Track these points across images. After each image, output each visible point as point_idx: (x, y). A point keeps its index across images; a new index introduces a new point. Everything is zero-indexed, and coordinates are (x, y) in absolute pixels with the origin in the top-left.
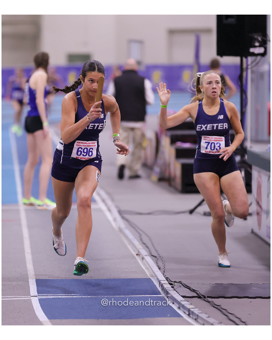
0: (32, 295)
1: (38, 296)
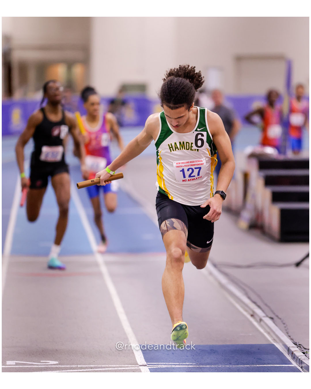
0: (139, 364)
1: (147, 365)
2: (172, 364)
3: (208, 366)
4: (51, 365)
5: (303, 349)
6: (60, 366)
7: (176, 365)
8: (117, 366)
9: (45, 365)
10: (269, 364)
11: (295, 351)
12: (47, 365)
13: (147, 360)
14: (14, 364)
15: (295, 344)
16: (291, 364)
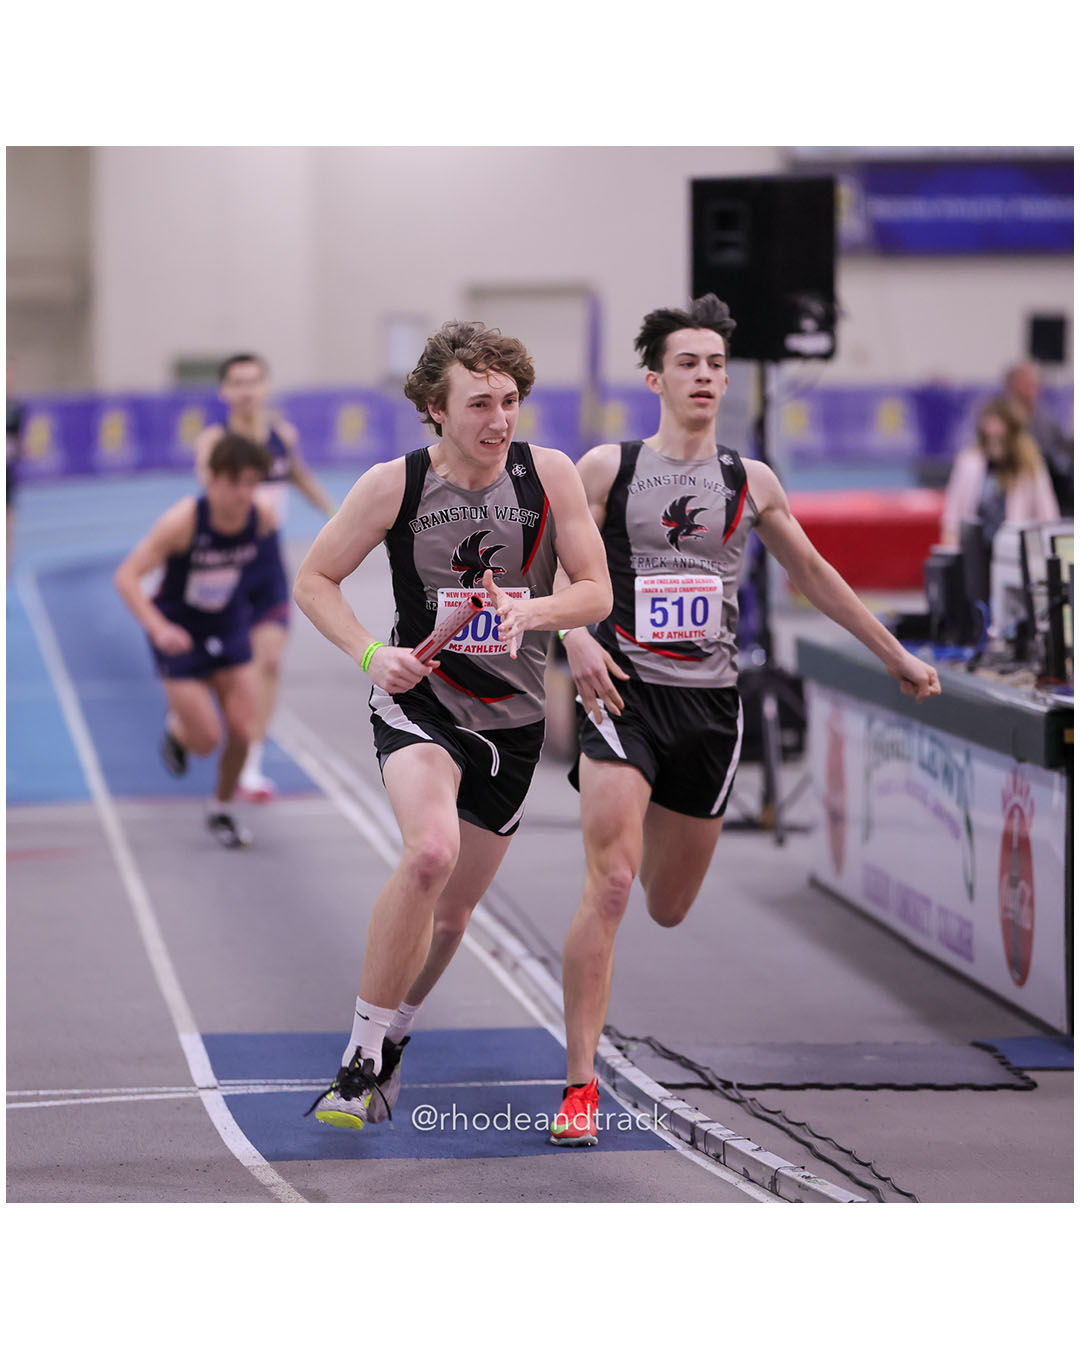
0: (199, 1084)
1: (219, 1087)
2: (284, 1084)
5: (617, 1039)
7: (293, 1084)
8: (141, 1090)
13: (219, 1073)
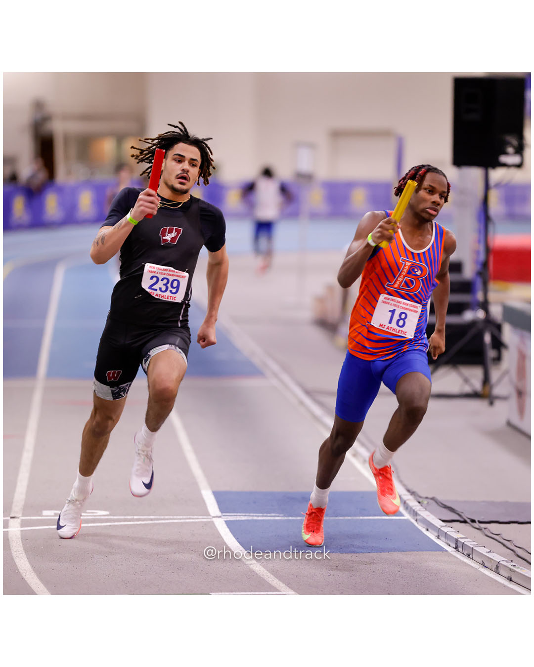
0: (212, 515)
1: (223, 517)
2: (253, 516)
3: (299, 518)
4: (100, 516)
5: (418, 498)
6: (112, 517)
7: (258, 516)
8: (184, 517)
9: (91, 516)
10: (375, 516)
11: (408, 500)
12: (94, 516)
13: (222, 510)
14: (53, 514)
15: (409, 491)
16: (403, 516)
